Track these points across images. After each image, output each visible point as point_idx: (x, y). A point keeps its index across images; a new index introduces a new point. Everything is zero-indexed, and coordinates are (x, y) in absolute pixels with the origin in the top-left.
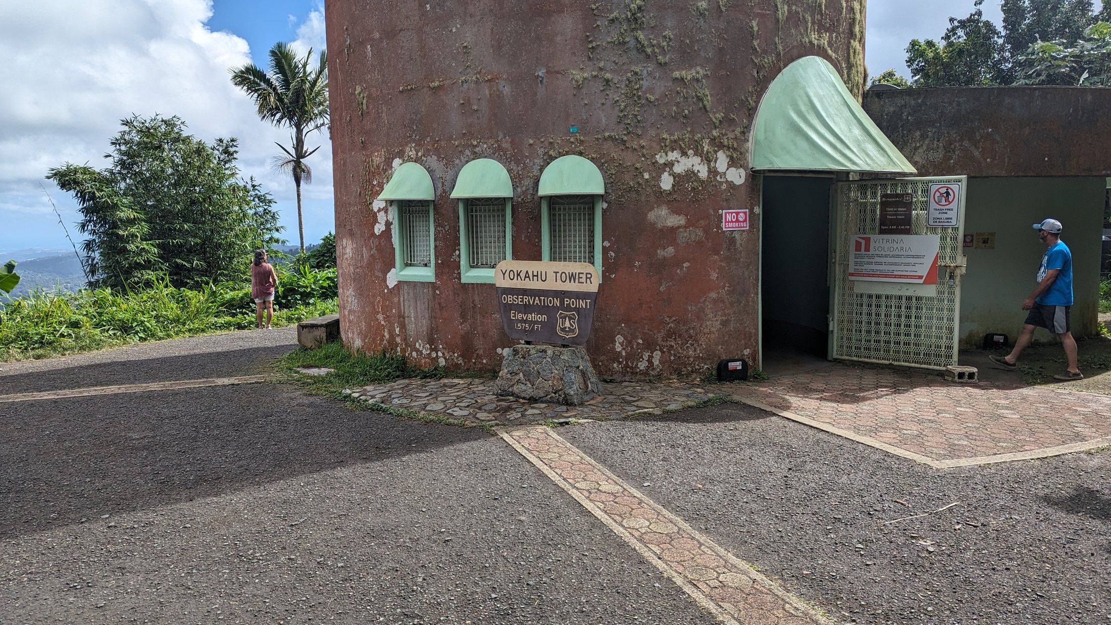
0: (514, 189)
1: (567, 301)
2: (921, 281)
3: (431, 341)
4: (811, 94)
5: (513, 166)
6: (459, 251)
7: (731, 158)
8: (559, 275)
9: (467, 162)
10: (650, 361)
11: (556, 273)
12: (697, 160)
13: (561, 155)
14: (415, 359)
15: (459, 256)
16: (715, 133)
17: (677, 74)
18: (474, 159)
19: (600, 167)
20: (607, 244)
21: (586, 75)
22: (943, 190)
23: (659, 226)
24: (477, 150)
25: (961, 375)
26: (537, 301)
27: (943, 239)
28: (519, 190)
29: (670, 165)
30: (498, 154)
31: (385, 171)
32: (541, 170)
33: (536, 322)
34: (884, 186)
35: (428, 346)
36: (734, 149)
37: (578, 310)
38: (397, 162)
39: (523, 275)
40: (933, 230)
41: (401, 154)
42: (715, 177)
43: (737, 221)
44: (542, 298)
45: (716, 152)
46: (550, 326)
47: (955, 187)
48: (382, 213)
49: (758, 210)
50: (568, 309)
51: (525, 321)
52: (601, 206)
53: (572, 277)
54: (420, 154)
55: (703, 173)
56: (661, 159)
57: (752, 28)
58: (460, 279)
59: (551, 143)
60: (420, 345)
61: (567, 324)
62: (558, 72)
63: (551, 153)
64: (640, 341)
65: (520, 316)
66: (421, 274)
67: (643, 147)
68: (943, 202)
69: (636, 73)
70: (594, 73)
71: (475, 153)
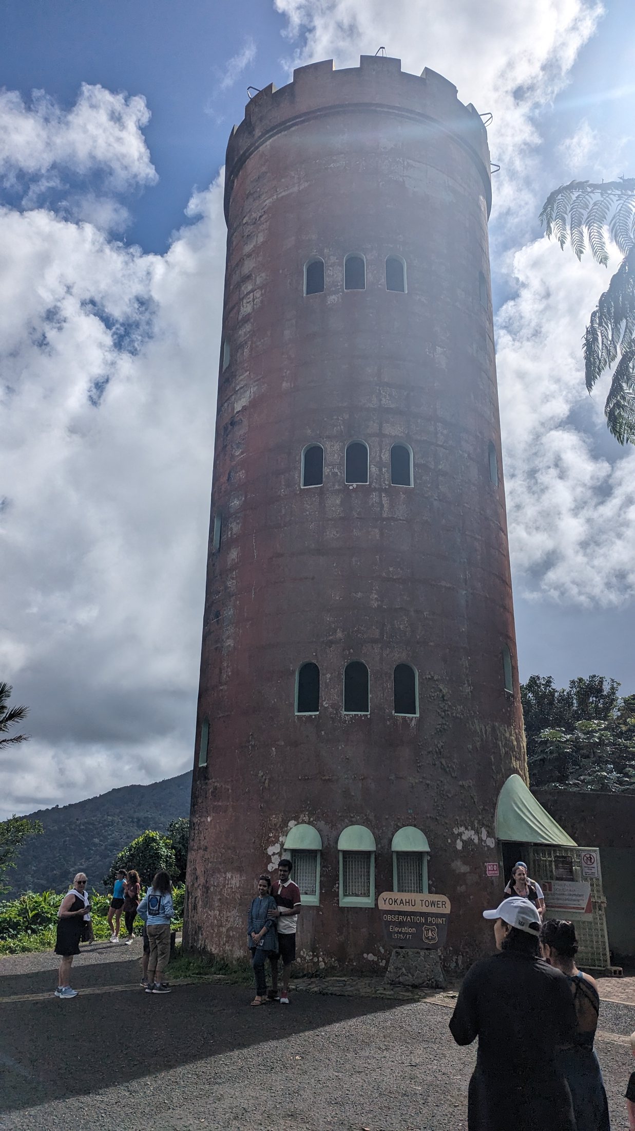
0: (377, 846)
1: (429, 919)
2: (584, 911)
3: (314, 949)
4: (521, 797)
5: (376, 831)
6: (338, 884)
7: (488, 832)
8: (424, 902)
9: (346, 827)
10: (456, 962)
11: (422, 901)
12: (473, 832)
13: (404, 826)
14: (299, 963)
15: (338, 888)
16: (480, 817)
17: (461, 783)
18: (351, 825)
19: (425, 834)
20: (431, 882)
21: (417, 781)
22: (588, 856)
23: (457, 872)
24: (353, 819)
25: (615, 972)
26: (409, 919)
27: (592, 885)
28: (379, 846)
29: (460, 834)
30: (366, 823)
31: (282, 828)
32: (393, 835)
33: (410, 934)
34: (555, 851)
35: (311, 953)
36: (489, 827)
37: (436, 925)
38: (292, 823)
39: (398, 902)
40: (586, 880)
41: (296, 818)
42: (481, 842)
43: (494, 870)
44: (413, 917)
45: (481, 828)
46: (418, 936)
47: (594, 854)
48: (277, 856)
49: (501, 864)
50: (431, 924)
51: (400, 933)
52: (426, 859)
53: (433, 904)
54: (312, 819)
55: (476, 841)
56: (456, 831)
57: (491, 759)
58: (338, 904)
59: (398, 819)
60: (304, 953)
61: (430, 934)
62: (401, 778)
63: (399, 824)
64: (451, 948)
65: (396, 929)
66: (309, 900)
67: (446, 823)
68: (589, 863)
69: (442, 782)
70: (421, 780)
71: (352, 821)
